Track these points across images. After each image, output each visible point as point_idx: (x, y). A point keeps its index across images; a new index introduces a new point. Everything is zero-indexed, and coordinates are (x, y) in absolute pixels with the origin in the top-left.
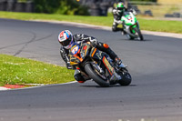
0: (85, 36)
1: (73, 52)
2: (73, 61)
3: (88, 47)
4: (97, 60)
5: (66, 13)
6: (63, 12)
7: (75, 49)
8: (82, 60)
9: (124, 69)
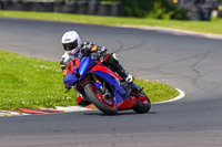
5: (160, 17)
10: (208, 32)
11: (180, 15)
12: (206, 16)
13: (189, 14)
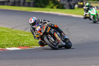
0: (44, 20)
1: (37, 29)
2: (37, 35)
3: (46, 27)
4: (51, 34)
5: (52, 8)
6: (50, 7)
7: (38, 28)
8: (42, 34)
9: (68, 39)
10: (73, 14)
11: (61, 7)
12: (73, 7)
13: (65, 6)
